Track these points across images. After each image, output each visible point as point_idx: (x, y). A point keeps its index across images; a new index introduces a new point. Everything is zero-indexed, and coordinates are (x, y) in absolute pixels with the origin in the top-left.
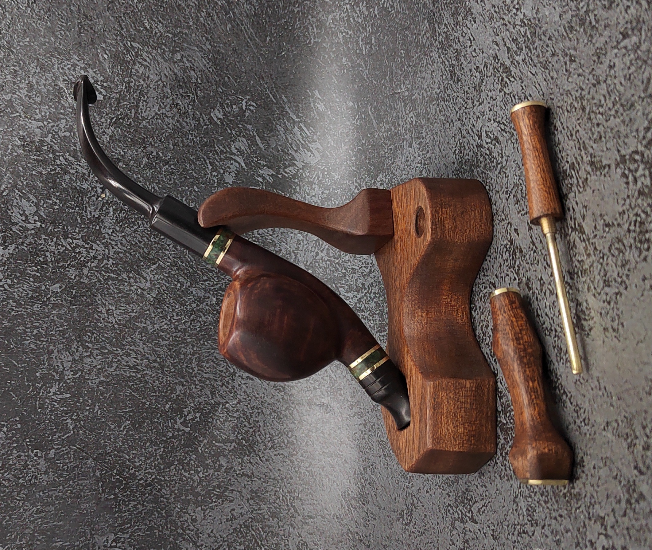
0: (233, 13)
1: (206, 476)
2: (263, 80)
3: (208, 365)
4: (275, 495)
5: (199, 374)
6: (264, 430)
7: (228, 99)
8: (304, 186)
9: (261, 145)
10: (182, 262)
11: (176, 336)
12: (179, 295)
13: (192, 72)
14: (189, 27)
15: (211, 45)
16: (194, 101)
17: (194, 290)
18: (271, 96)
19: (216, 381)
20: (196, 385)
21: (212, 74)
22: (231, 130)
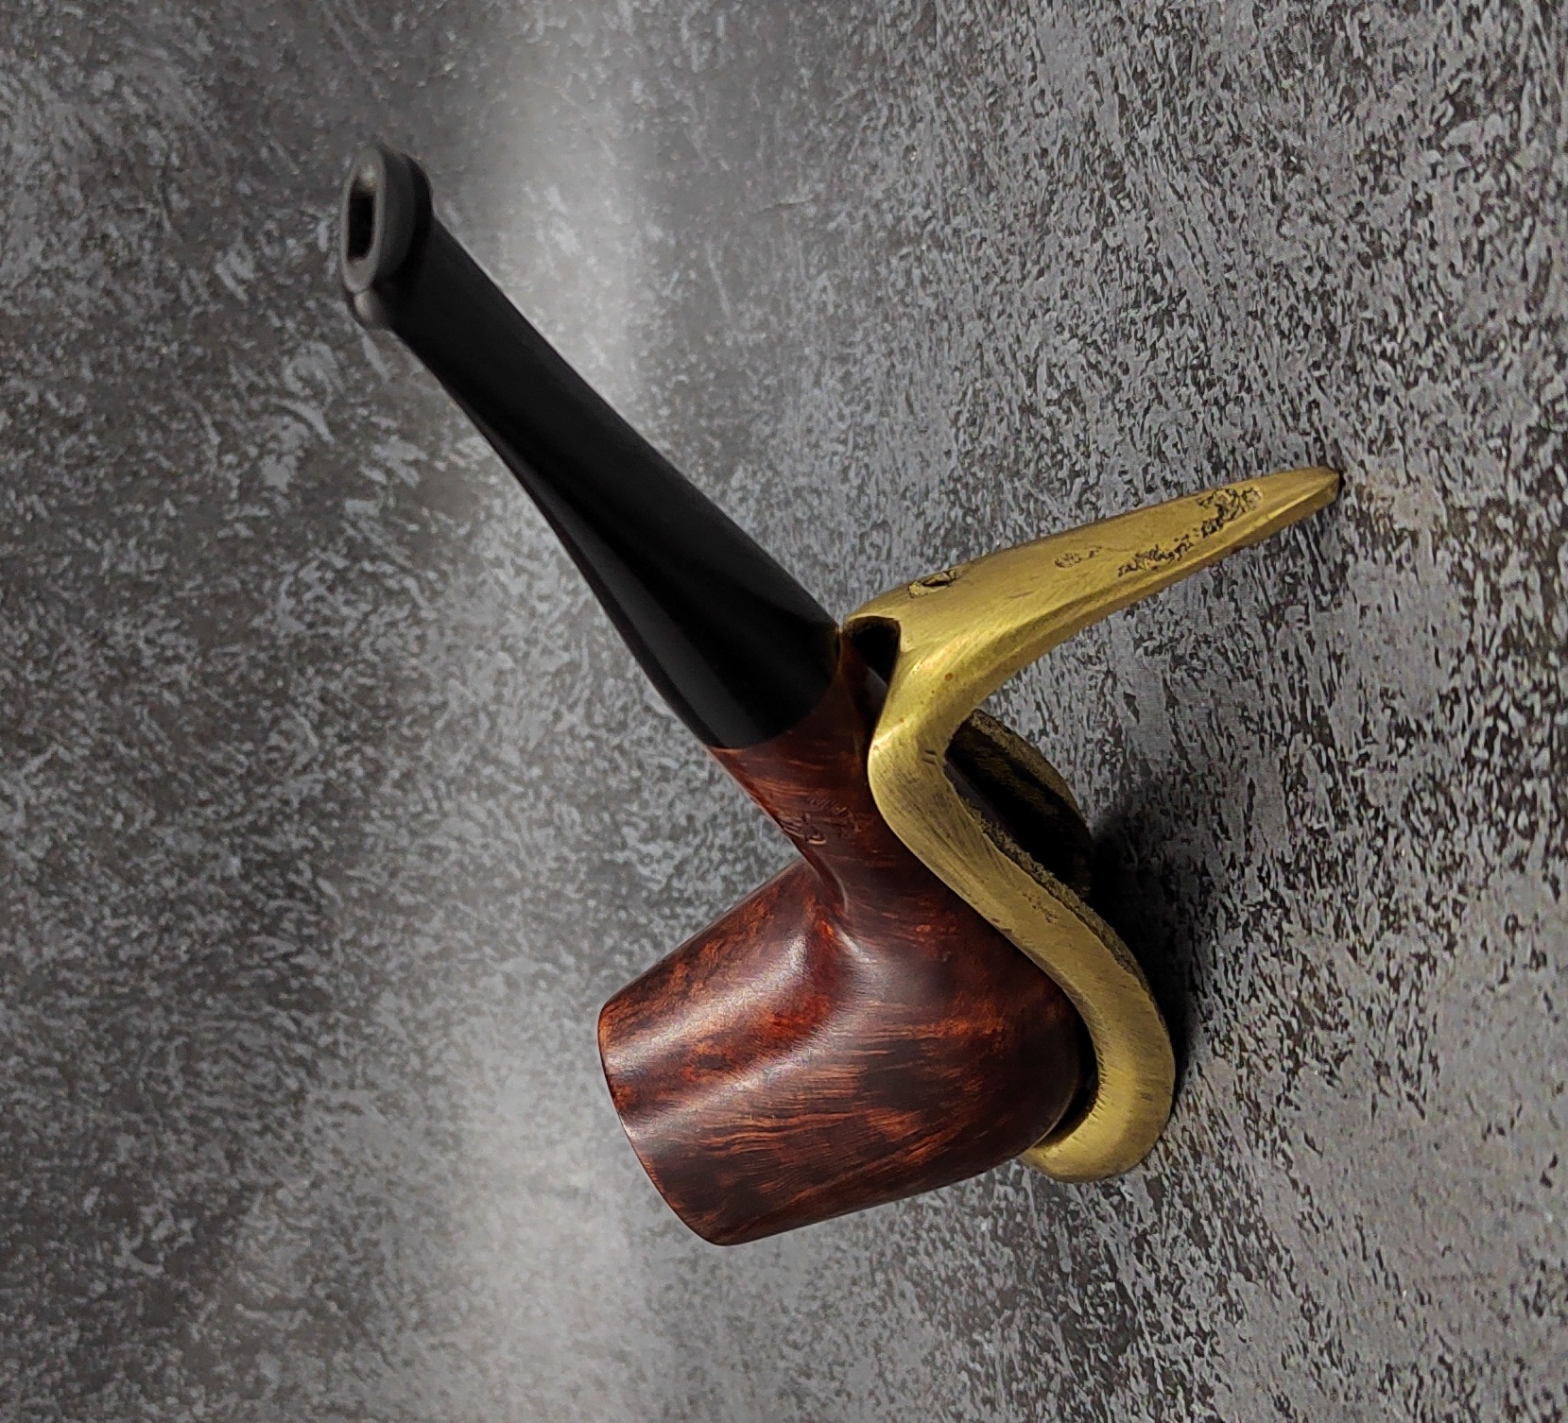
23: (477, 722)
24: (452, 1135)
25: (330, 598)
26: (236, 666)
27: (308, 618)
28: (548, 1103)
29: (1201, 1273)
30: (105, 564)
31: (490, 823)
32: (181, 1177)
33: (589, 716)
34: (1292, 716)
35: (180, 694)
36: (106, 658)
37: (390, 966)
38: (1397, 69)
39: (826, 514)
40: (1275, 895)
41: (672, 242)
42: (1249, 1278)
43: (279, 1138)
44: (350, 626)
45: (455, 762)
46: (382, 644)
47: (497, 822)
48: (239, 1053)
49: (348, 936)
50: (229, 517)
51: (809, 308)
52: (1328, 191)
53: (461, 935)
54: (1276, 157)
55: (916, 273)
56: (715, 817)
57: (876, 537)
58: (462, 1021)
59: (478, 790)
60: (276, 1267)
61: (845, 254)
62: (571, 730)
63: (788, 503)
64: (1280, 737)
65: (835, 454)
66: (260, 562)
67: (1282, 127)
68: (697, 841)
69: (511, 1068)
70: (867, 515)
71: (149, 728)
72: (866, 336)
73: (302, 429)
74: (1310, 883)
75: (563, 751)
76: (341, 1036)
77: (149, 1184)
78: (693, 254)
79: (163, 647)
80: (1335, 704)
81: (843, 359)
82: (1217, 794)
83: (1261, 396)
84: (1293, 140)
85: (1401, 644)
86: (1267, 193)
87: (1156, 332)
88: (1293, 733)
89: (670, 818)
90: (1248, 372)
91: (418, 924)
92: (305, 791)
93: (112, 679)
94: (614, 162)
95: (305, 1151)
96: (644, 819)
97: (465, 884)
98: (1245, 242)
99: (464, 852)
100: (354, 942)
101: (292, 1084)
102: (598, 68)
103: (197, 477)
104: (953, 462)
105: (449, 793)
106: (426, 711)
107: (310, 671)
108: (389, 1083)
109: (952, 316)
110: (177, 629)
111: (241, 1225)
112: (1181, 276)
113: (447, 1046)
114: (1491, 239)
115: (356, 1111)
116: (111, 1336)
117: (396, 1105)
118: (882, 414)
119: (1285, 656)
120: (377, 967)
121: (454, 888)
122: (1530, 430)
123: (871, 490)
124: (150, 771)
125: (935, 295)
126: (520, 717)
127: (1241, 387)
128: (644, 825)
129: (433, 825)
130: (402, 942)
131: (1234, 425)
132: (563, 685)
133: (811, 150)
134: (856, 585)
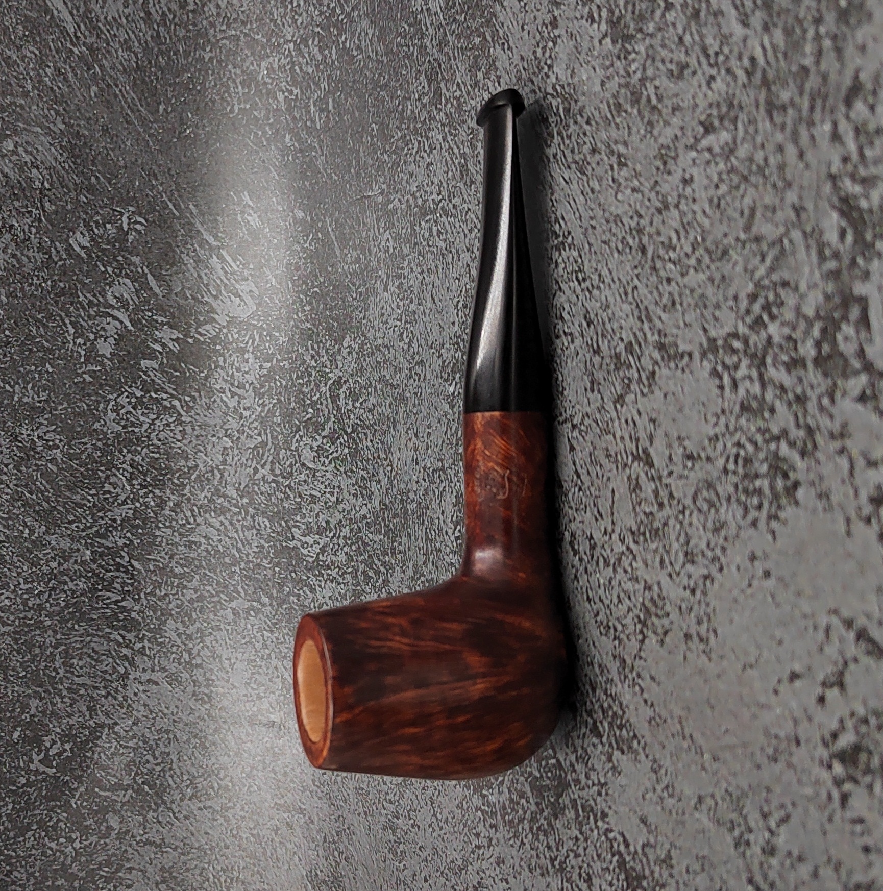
0: (100, 66)
1: (86, 846)
2: (157, 179)
3: (81, 663)
4: (201, 875)
5: (68, 678)
6: (179, 768)
7: (98, 213)
8: (230, 355)
9: (157, 290)
10: (31, 493)
11: (25, 618)
12: (28, 548)
13: (35, 171)
14: (26, 95)
15: (64, 123)
16: (40, 220)
17: (52, 539)
18: (171, 206)
19: (96, 688)
20: (62, 697)
21: (68, 173)
22: (104, 266)
23: (213, 475)
24: (206, 695)
25: (134, 412)
26: (86, 448)
27: (123, 423)
28: (256, 676)
29: (598, 752)
30: (16, 398)
31: (222, 528)
32: (64, 721)
33: (272, 470)
34: (632, 453)
35: (57, 466)
36: (18, 447)
37: (171, 606)
38: (674, 110)
39: (392, 358)
40: (628, 548)
41: (309, 218)
42: (623, 753)
43: (116, 699)
44: (146, 426)
45: (202, 497)
46: (161, 436)
47: (226, 527)
48: (92, 654)
49: (149, 591)
50: (79, 371)
51: (380, 251)
52: (641, 175)
53: (208, 588)
54: (614, 159)
55: (434, 229)
56: (341, 521)
57: (418, 369)
58: (211, 634)
59: (215, 512)
60: (116, 768)
61: (398, 221)
62: (263, 477)
63: (373, 353)
64: (626, 465)
65: (396, 326)
66: (97, 394)
67: (616, 143)
68: (332, 534)
69: (237, 659)
70: (414, 359)
71: (42, 483)
72: (410, 263)
73: (118, 324)
74: (645, 540)
75: (259, 489)
76: (146, 644)
77: (48, 725)
78: (320, 225)
79: (47, 441)
80: (654, 444)
81: (398, 277)
82: (596, 497)
83: (610, 285)
84: (622, 149)
85: (687, 411)
86: (610, 179)
87: (557, 253)
88: (633, 462)
89: (317, 523)
90: (603, 273)
91: (185, 583)
92: (124, 515)
93: (21, 458)
94: (277, 178)
95: (129, 705)
96: (303, 523)
97: (210, 560)
98: (600, 204)
99: (209, 544)
100: (152, 594)
101: (122, 670)
102: (267, 128)
103: (62, 351)
104: (456, 327)
105: (199, 512)
106: (186, 470)
107: (125, 450)
108: (173, 668)
109: (454, 251)
110: (53, 431)
111: (97, 745)
112: (569, 224)
113: (202, 647)
114: (724, 196)
115: (157, 684)
116: (29, 806)
117: (177, 680)
118: (419, 304)
119: (627, 421)
120: (164, 606)
121: (204, 563)
122: (748, 296)
123: (415, 345)
124: (41, 506)
125: (445, 241)
126: (236, 472)
127: (599, 280)
128: (304, 527)
129: (192, 530)
130: (177, 593)
131: (596, 301)
132: (258, 454)
133: (379, 166)
134: (408, 395)
